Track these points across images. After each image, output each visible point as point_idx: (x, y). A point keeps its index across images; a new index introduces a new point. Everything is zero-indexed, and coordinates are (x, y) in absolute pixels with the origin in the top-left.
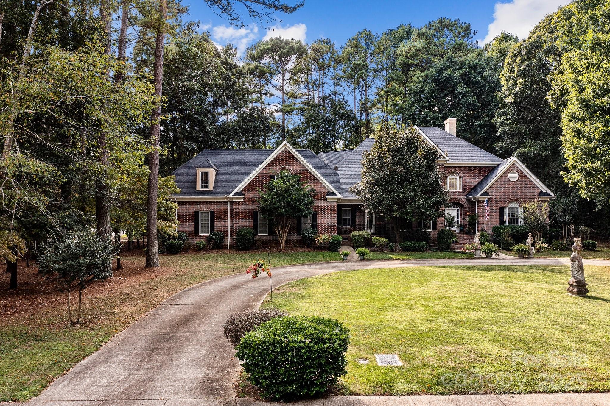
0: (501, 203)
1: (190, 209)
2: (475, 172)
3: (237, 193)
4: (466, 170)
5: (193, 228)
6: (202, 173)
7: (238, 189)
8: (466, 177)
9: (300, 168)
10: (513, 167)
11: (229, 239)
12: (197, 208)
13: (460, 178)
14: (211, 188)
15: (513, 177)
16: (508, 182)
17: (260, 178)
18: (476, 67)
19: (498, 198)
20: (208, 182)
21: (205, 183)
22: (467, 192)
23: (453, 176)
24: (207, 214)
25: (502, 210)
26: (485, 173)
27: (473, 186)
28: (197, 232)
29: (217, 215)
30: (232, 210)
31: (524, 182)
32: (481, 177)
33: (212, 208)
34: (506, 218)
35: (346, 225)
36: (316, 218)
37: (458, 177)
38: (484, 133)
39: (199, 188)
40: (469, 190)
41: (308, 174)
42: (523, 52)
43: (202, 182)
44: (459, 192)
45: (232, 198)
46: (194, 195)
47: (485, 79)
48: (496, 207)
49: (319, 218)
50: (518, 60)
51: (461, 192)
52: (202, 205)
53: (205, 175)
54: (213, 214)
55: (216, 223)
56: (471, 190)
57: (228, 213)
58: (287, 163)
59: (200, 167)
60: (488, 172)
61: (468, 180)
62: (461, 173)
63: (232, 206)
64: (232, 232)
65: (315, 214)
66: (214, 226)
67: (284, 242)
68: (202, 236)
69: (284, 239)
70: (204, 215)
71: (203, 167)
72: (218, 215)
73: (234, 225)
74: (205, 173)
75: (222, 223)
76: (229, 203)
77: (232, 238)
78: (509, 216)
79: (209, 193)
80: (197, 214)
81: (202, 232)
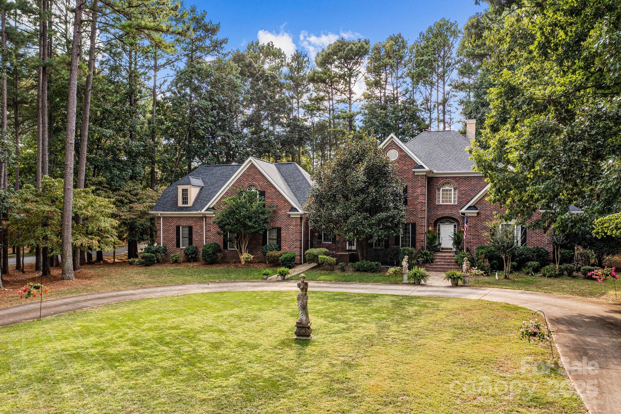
1: (172, 224)
2: (473, 183)
3: (207, 209)
4: (462, 180)
5: (174, 242)
6: (183, 190)
7: (209, 205)
8: (462, 188)
9: (266, 184)
12: (178, 224)
13: (455, 189)
14: (190, 204)
17: (230, 195)
20: (188, 199)
21: (185, 200)
22: (462, 206)
23: (447, 188)
24: (186, 229)
28: (178, 245)
29: (194, 230)
30: (206, 225)
33: (190, 223)
35: (327, 241)
37: (453, 189)
39: (180, 204)
40: (465, 203)
41: (273, 189)
43: (183, 198)
44: (453, 205)
45: (205, 214)
46: (175, 211)
49: (283, 234)
51: (456, 205)
52: (182, 220)
53: (185, 192)
54: (190, 228)
55: (194, 237)
57: (203, 228)
59: (180, 185)
62: (456, 184)
63: (206, 221)
65: (279, 230)
66: (192, 240)
68: (182, 249)
70: (184, 229)
71: (183, 185)
72: (195, 230)
73: (208, 239)
74: (185, 190)
75: (199, 237)
76: (204, 219)
79: (187, 209)
80: (178, 228)
81: (183, 246)
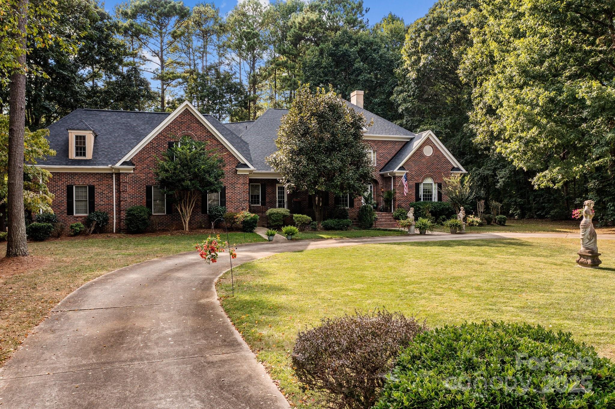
0: (416, 178)
1: (60, 183)
2: (389, 146)
3: (125, 163)
4: (380, 144)
5: (64, 208)
6: (77, 137)
7: (127, 157)
8: (380, 151)
9: (205, 134)
10: (428, 142)
11: (115, 221)
12: (70, 182)
13: (374, 152)
14: (89, 155)
15: (428, 151)
16: (424, 156)
17: (155, 145)
18: (372, 43)
19: (413, 173)
20: (84, 149)
21: (81, 150)
22: (381, 167)
24: (83, 190)
25: (417, 186)
26: (398, 147)
27: (387, 161)
28: (70, 211)
29: (97, 190)
30: (118, 184)
31: (438, 157)
32: (394, 152)
33: (91, 181)
34: (421, 193)
35: (255, 203)
36: (225, 194)
37: (372, 151)
38: (381, 111)
39: (72, 155)
40: (383, 165)
41: (214, 141)
42: (427, 27)
43: (77, 148)
44: (373, 167)
45: (119, 169)
46: (66, 165)
47: (381, 57)
48: (412, 183)
49: (229, 194)
50: (423, 34)
51: (376, 167)
52: (77, 177)
53: (81, 140)
54: (92, 189)
55: (97, 200)
56: (385, 166)
57: (113, 188)
58: (188, 127)
59: (74, 129)
60: (401, 146)
61: (381, 155)
62: (376, 147)
63: (118, 180)
64: (119, 211)
65: (224, 190)
66: (94, 204)
67: (187, 222)
68: (77, 217)
69: (188, 219)
70: (80, 190)
71: (78, 129)
72: (99, 191)
73: (122, 203)
74: (80, 136)
75: (105, 200)
76: (114, 176)
77: (119, 219)
78: (424, 192)
79: (87, 162)
80: (70, 189)
81: (76, 213)
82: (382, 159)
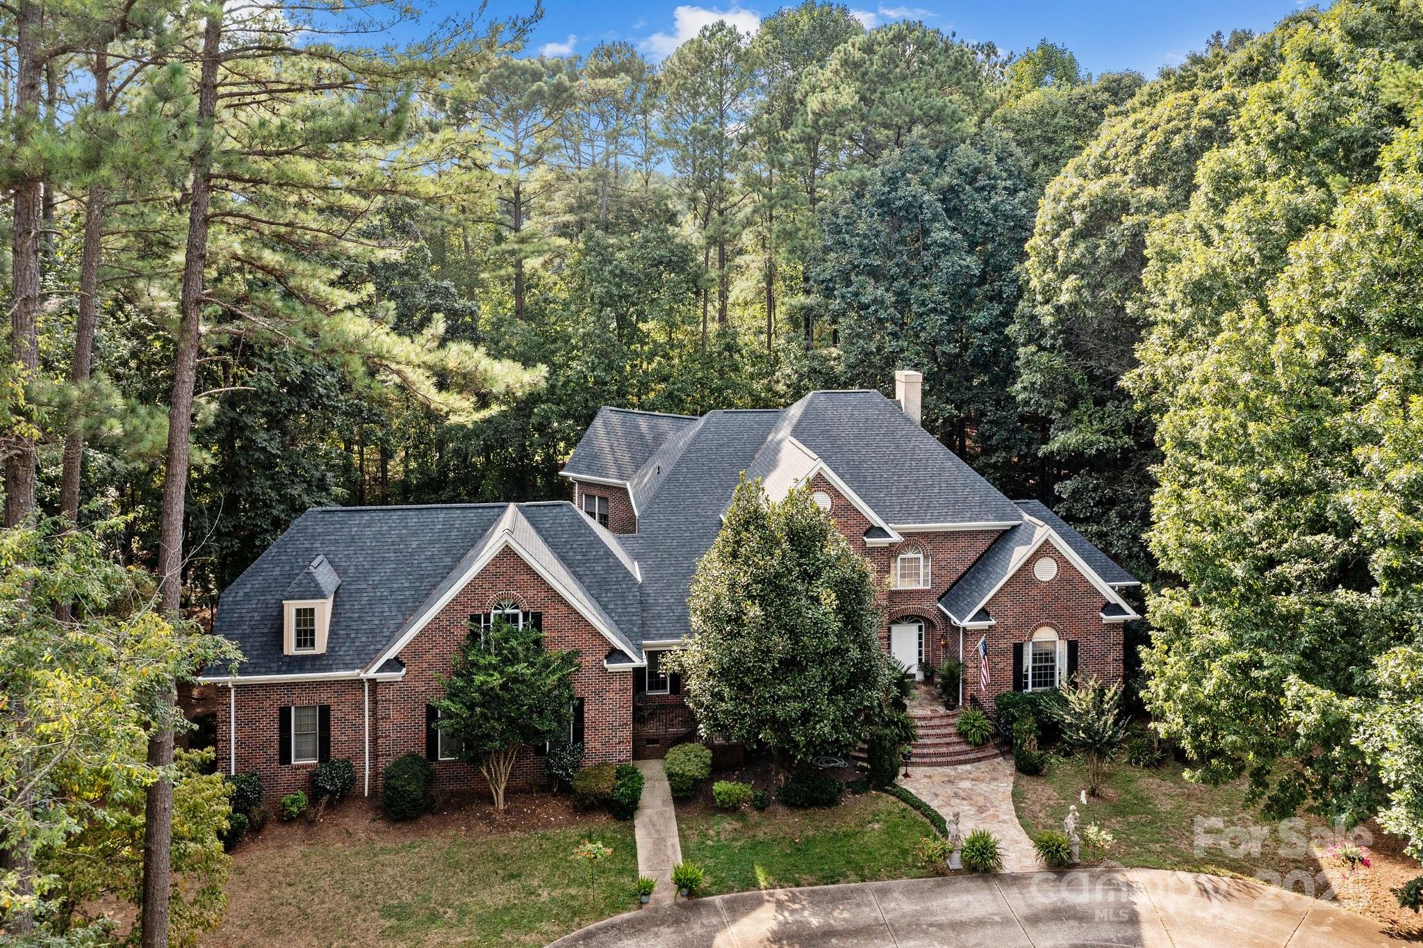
0: (1017, 633)
1: (267, 704)
2: (962, 544)
3: (386, 666)
4: (940, 539)
5: (274, 751)
6: (299, 611)
7: (391, 654)
8: (941, 556)
9: (543, 594)
10: (1046, 549)
11: (367, 772)
12: (285, 701)
13: (926, 557)
14: (321, 646)
15: (1046, 571)
16: (1034, 582)
17: (445, 623)
19: (1009, 622)
20: (312, 632)
21: (306, 636)
22: (941, 592)
23: (910, 555)
24: (310, 713)
25: (1018, 650)
26: (982, 545)
27: (955, 577)
28: (285, 757)
29: (335, 714)
30: (374, 702)
31: (1068, 581)
32: (973, 556)
33: (324, 697)
34: (1028, 662)
35: (657, 688)
36: (583, 713)
37: (921, 556)
39: (290, 646)
40: (947, 586)
41: (562, 608)
43: (299, 633)
44: (923, 591)
45: (375, 678)
46: (278, 672)
48: (1006, 644)
49: (590, 712)
51: (929, 591)
52: (297, 691)
53: (305, 616)
54: (325, 712)
55: (335, 732)
56: (951, 587)
57: (363, 709)
58: (510, 583)
59: (293, 598)
60: (990, 542)
61: (943, 563)
62: (929, 547)
63: (373, 692)
64: (375, 756)
65: (580, 706)
66: (329, 741)
67: (501, 793)
68: (298, 767)
69: (503, 787)
70: (303, 713)
71: (301, 597)
72: (339, 714)
73: (380, 741)
74: (305, 610)
75: (350, 732)
76: (366, 685)
77: (374, 777)
78: (1034, 661)
79: (314, 663)
80: (284, 714)
81: (297, 757)
82: (943, 572)
